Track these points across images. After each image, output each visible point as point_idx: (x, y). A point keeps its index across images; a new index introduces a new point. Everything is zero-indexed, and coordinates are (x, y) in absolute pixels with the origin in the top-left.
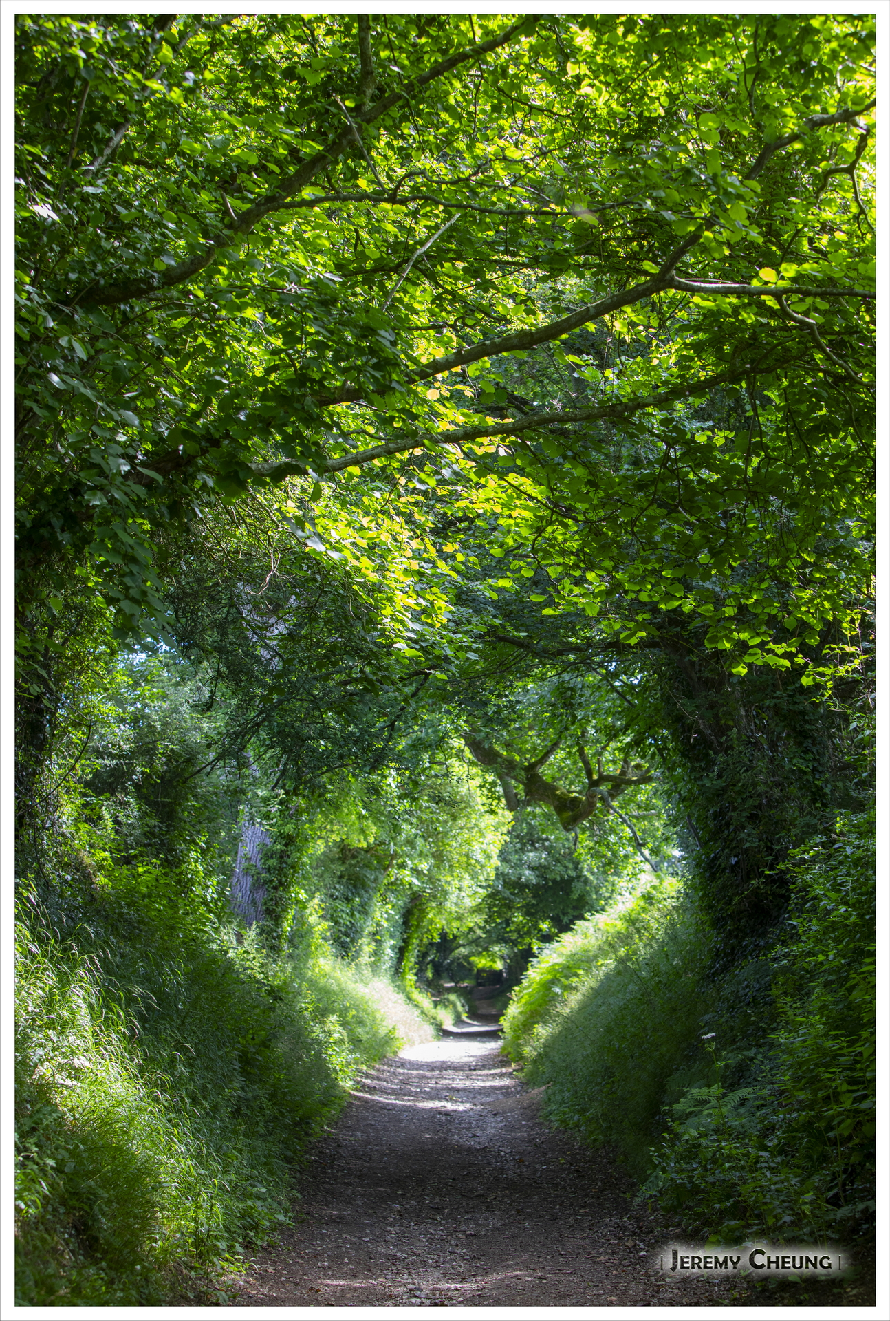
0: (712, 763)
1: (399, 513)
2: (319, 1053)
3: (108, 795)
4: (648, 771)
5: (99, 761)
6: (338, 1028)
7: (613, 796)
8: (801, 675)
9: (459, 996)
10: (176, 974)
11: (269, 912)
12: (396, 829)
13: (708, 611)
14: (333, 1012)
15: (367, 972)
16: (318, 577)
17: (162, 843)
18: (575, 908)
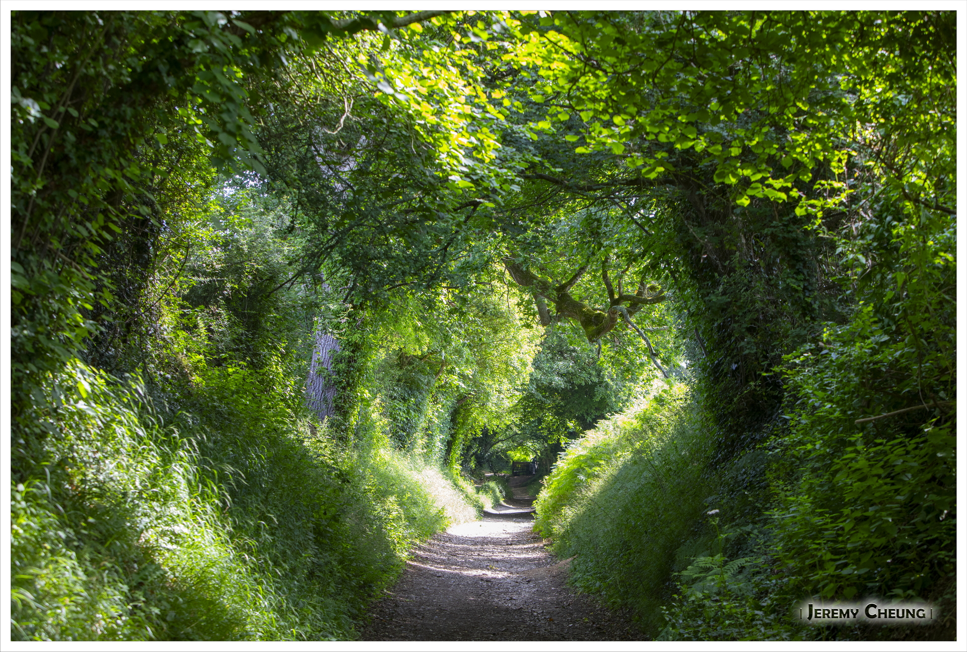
0: (716, 284)
1: (454, 64)
2: (380, 528)
3: (202, 307)
4: (661, 292)
5: (196, 278)
6: (396, 507)
7: (631, 313)
8: (794, 207)
9: (497, 484)
10: (259, 457)
11: (339, 409)
12: (447, 339)
13: (717, 150)
14: (392, 494)
15: (420, 462)
16: (385, 120)
17: (248, 349)
18: (597, 409)
